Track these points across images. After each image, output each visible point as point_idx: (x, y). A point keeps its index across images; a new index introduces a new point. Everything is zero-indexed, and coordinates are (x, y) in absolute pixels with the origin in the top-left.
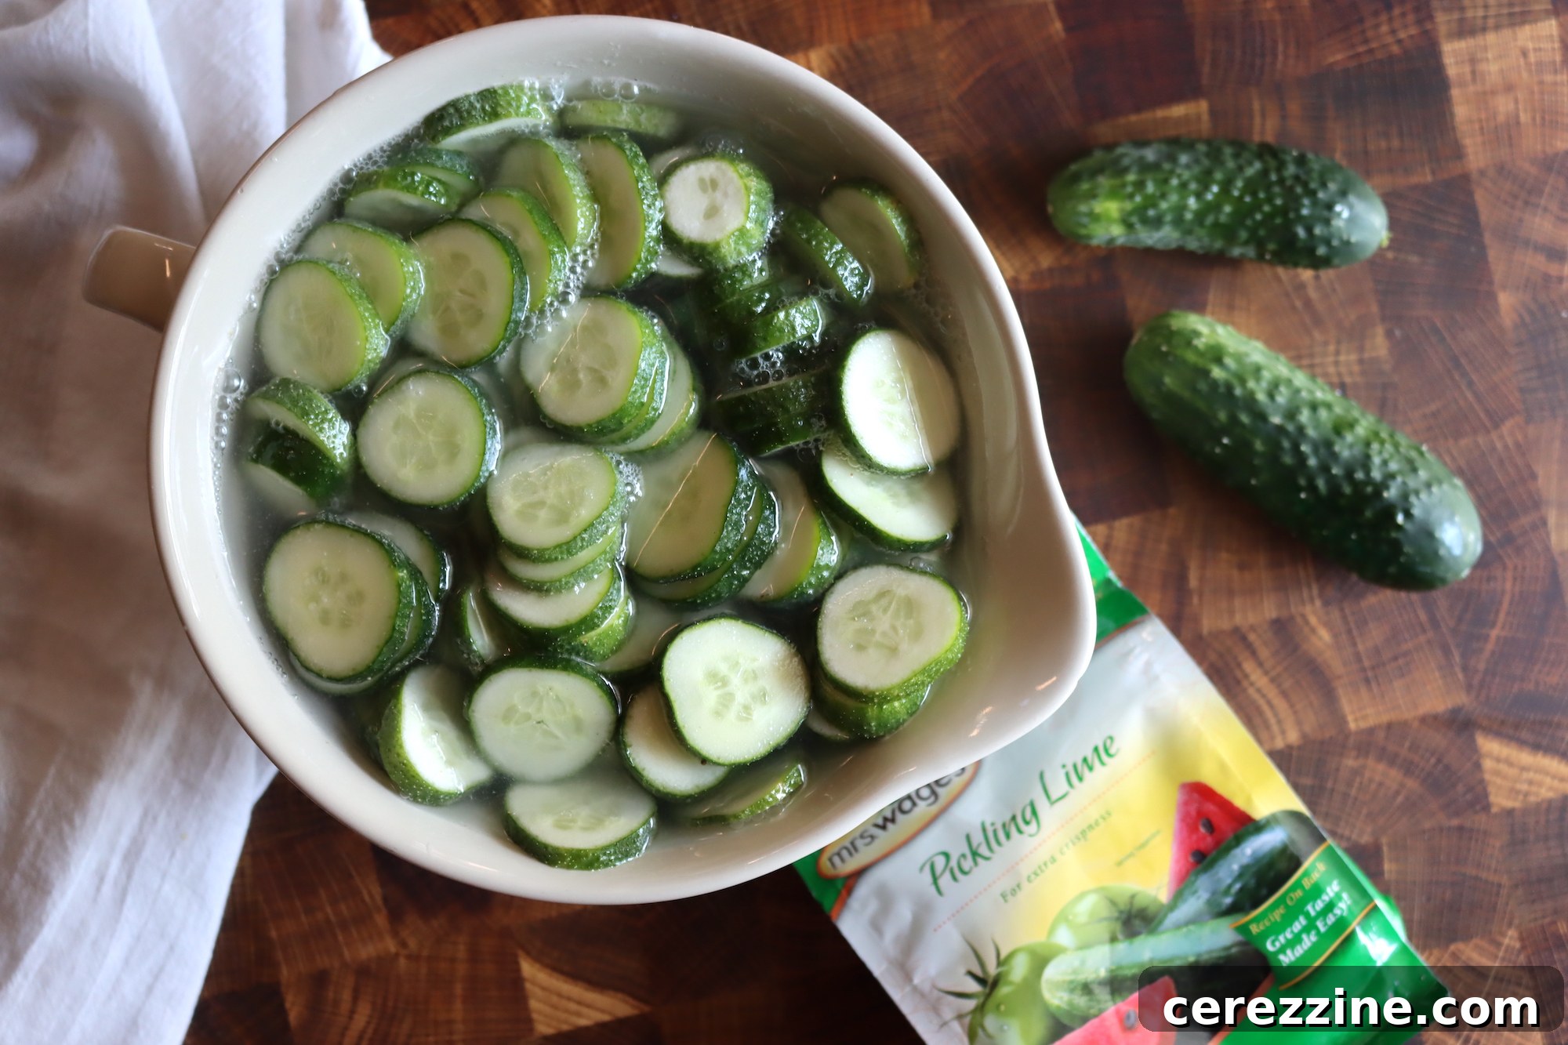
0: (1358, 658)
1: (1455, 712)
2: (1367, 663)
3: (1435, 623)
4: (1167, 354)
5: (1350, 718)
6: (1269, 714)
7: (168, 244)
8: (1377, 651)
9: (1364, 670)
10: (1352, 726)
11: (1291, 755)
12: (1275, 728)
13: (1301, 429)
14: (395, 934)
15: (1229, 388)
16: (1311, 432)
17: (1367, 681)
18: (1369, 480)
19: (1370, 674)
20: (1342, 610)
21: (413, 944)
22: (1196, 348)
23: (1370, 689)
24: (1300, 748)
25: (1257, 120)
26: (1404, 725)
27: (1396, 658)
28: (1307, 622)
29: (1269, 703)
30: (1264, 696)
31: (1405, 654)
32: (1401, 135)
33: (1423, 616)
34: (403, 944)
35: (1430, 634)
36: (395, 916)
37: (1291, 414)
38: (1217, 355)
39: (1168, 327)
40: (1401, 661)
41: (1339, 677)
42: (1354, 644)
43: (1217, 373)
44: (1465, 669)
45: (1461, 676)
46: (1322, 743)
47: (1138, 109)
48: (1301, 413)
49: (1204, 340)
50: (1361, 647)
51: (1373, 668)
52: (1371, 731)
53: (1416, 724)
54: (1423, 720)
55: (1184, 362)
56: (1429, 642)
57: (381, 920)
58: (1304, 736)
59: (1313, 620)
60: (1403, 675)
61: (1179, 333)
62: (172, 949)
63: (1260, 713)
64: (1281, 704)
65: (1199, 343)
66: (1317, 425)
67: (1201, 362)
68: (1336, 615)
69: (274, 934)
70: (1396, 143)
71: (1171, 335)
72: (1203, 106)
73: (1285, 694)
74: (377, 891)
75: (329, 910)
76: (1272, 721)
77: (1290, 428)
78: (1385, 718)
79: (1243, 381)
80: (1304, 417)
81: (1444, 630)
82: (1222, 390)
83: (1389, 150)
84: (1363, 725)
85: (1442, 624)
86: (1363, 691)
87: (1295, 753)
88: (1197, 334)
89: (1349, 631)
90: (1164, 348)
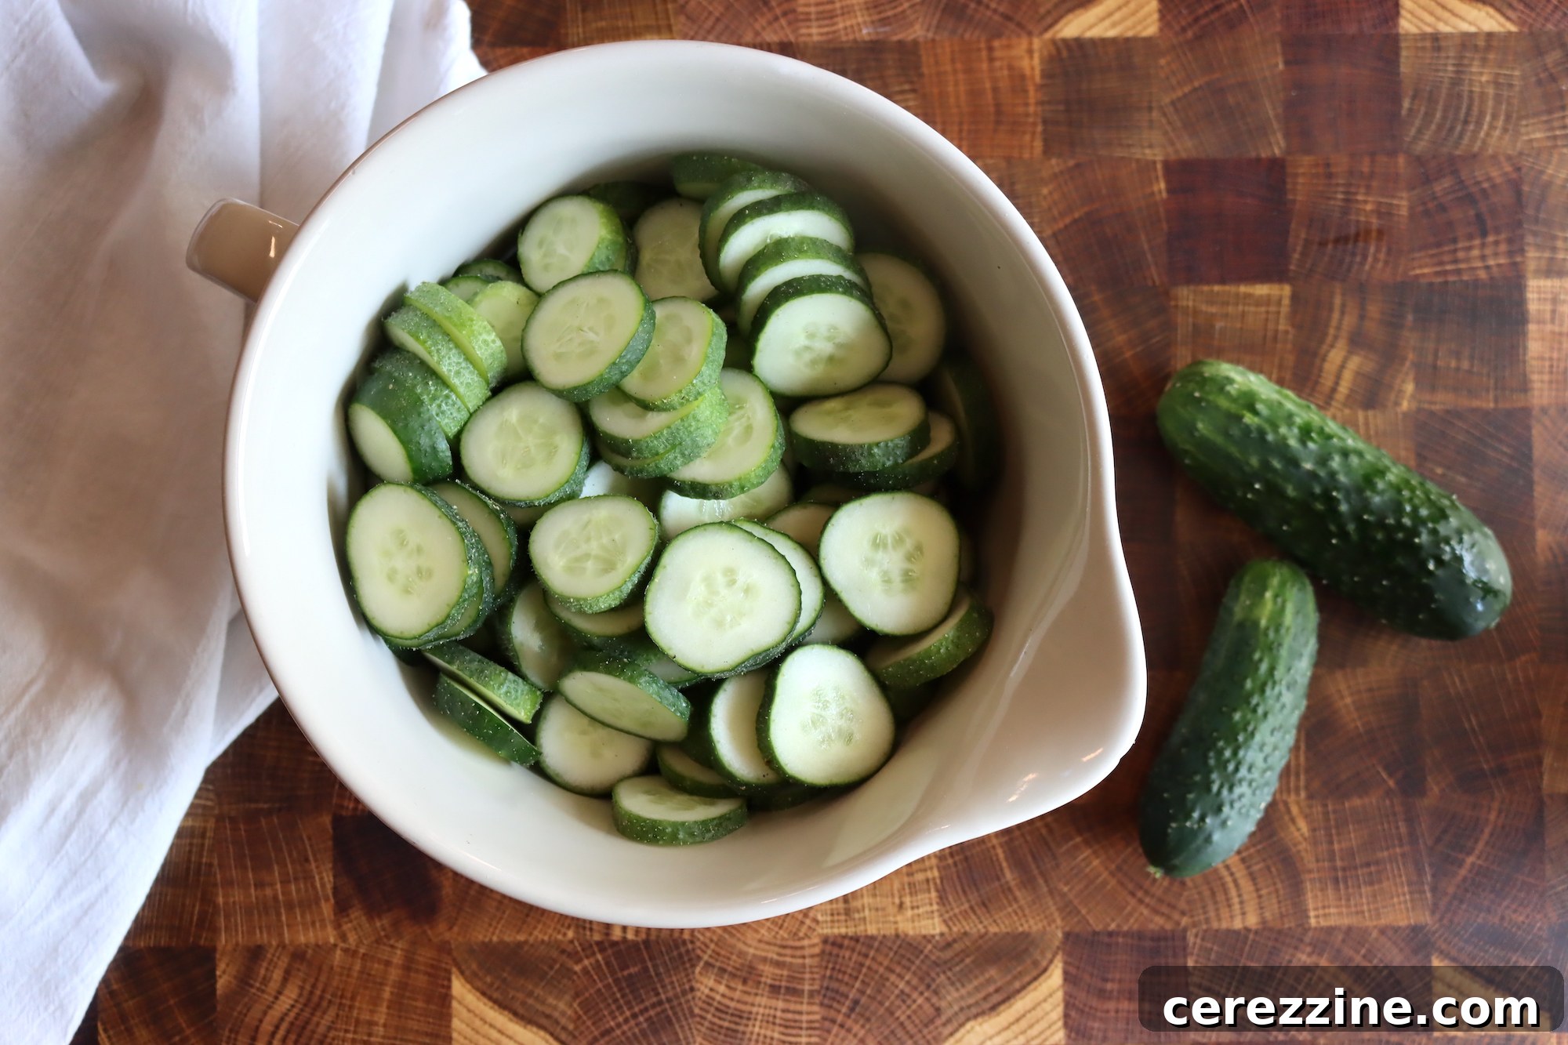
0: (1332, 854)
1: (1416, 929)
2: (1339, 863)
3: (1413, 837)
4: (1199, 400)
5: (1312, 914)
6: (1233, 892)
7: (279, 221)
8: (1350, 854)
9: (1335, 869)
10: (1313, 922)
11: (1246, 938)
12: (1237, 907)
13: (1332, 474)
14: (338, 926)
15: (1262, 433)
16: (1342, 478)
17: (1336, 881)
18: (1400, 526)
19: (1340, 874)
20: (1325, 806)
21: (352, 939)
22: (1228, 394)
23: (1338, 889)
24: (1256, 932)
25: (1336, 315)
26: (1365, 932)
27: (1368, 865)
28: (1289, 811)
29: (1235, 882)
30: (1232, 874)
31: (1377, 863)
32: (1472, 358)
33: (1403, 830)
34: (343, 937)
35: (1407, 848)
36: (342, 908)
37: (1323, 460)
38: (1249, 401)
39: (1201, 374)
40: (1373, 869)
41: (1310, 871)
42: (1331, 843)
43: (1249, 419)
44: (1434, 890)
45: (1429, 895)
46: (1280, 932)
47: (1223, 281)
48: (1332, 459)
49: (1236, 386)
50: (1336, 846)
51: (1344, 869)
52: (1330, 930)
53: (1375, 934)
54: (1383, 931)
55: (1217, 408)
56: (1403, 855)
57: (327, 909)
58: (1264, 922)
59: (1295, 810)
60: (1371, 883)
61: (1212, 380)
62: (106, 889)
63: (1226, 891)
64: (1246, 886)
65: (1232, 389)
66: (1348, 470)
67: (1234, 408)
68: (1318, 809)
69: (221, 900)
70: (1465, 365)
71: (1203, 382)
72: (1286, 290)
73: (1253, 877)
74: (328, 878)
75: (278, 886)
76: (1236, 900)
77: (1322, 473)
78: (1346, 921)
79: (1275, 427)
80: (1336, 463)
81: (1422, 846)
82: (1254, 435)
83: (1458, 369)
84: (1323, 923)
85: (1421, 841)
86: (1330, 892)
87: (1251, 936)
88: (1230, 381)
89: (1328, 829)
90: (1197, 394)
